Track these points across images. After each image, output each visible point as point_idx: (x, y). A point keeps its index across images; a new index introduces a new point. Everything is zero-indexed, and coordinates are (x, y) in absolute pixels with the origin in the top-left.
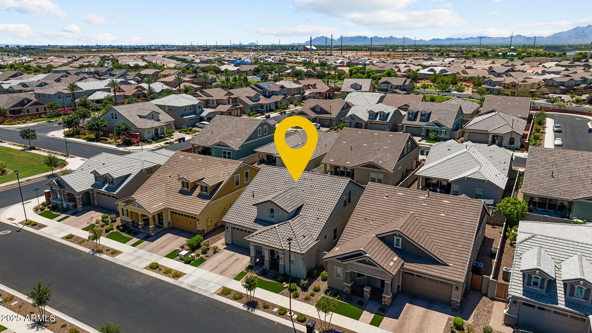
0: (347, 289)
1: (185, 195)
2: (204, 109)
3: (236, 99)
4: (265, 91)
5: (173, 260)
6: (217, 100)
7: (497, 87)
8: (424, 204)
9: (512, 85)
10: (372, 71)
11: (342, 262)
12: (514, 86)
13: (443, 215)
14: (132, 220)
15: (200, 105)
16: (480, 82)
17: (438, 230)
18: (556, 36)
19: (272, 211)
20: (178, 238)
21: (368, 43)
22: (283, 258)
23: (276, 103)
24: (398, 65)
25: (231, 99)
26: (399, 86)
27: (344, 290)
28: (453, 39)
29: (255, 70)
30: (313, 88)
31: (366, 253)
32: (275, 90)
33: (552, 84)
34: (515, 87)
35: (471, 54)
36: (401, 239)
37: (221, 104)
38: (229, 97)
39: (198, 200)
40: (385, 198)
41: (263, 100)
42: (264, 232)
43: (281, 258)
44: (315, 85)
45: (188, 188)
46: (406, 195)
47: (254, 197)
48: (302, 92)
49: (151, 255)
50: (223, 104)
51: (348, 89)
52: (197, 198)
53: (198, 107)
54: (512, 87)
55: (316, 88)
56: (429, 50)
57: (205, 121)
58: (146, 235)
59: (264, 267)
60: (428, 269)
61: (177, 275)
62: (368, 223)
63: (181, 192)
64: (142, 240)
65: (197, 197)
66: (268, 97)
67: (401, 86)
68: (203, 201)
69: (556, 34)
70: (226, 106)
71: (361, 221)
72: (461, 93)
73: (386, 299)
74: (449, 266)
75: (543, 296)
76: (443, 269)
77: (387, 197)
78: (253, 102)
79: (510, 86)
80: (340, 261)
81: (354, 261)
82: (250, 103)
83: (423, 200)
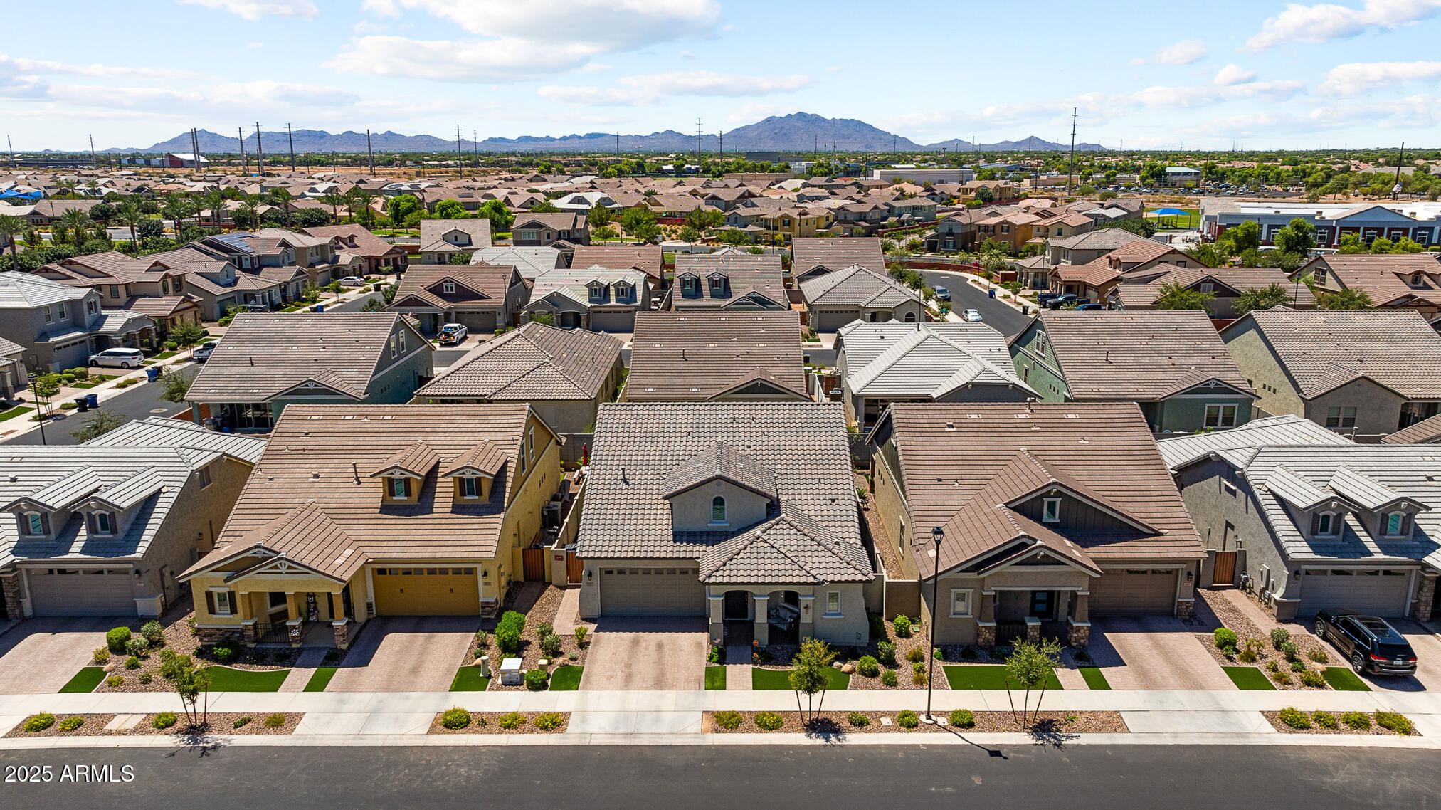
0: (987, 635)
1: (409, 515)
2: (104, 312)
3: (180, 278)
4: (240, 257)
5: (487, 693)
6: (127, 285)
7: (751, 228)
8: (1034, 429)
9: (784, 221)
10: (454, 204)
11: (979, 574)
12: (787, 223)
13: (1082, 442)
14: (255, 620)
15: (92, 300)
16: (704, 221)
17: (1096, 473)
18: (738, 134)
19: (719, 502)
20: (430, 637)
21: (328, 148)
22: (811, 605)
23: (283, 288)
24: (489, 192)
25: (169, 281)
26: (564, 231)
27: (980, 640)
28: (536, 139)
29: (97, 212)
30: (350, 247)
31: (1036, 540)
32: (268, 252)
33: (845, 218)
34: (789, 225)
35: (614, 168)
36: (1058, 500)
37: (144, 296)
38: (166, 275)
39: (461, 521)
40: (947, 429)
41: (246, 282)
42: (738, 554)
43: (807, 607)
44: (351, 238)
45: (408, 493)
46: (986, 416)
47: (627, 484)
48: (330, 257)
49: (407, 698)
50: (150, 297)
51: (438, 244)
52: (454, 516)
53: (85, 308)
54: (784, 225)
55: (356, 246)
56: (504, 161)
57: (118, 346)
58: (325, 653)
59: (755, 643)
60: (1131, 549)
61: (553, 723)
62: (951, 487)
63: (386, 509)
64: (328, 670)
65: (452, 513)
66: (255, 271)
67: (568, 231)
68: (481, 520)
69: (737, 130)
70: (165, 300)
71: (932, 487)
72: (693, 244)
73: (1082, 631)
74: (1162, 534)
75: (1341, 547)
76: (1157, 544)
77: (952, 427)
78: (224, 286)
79: (780, 224)
80: (974, 575)
81: (1006, 567)
82: (218, 290)
83: (1026, 421)
